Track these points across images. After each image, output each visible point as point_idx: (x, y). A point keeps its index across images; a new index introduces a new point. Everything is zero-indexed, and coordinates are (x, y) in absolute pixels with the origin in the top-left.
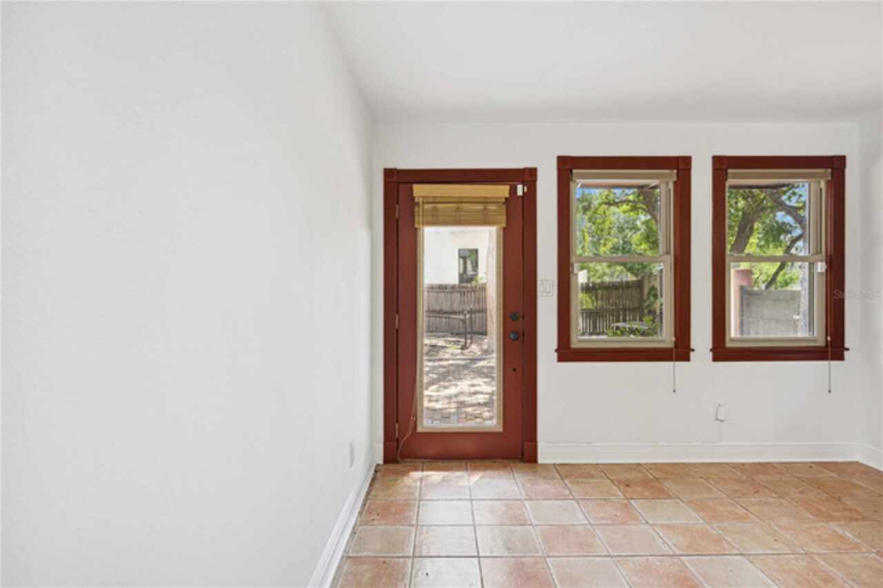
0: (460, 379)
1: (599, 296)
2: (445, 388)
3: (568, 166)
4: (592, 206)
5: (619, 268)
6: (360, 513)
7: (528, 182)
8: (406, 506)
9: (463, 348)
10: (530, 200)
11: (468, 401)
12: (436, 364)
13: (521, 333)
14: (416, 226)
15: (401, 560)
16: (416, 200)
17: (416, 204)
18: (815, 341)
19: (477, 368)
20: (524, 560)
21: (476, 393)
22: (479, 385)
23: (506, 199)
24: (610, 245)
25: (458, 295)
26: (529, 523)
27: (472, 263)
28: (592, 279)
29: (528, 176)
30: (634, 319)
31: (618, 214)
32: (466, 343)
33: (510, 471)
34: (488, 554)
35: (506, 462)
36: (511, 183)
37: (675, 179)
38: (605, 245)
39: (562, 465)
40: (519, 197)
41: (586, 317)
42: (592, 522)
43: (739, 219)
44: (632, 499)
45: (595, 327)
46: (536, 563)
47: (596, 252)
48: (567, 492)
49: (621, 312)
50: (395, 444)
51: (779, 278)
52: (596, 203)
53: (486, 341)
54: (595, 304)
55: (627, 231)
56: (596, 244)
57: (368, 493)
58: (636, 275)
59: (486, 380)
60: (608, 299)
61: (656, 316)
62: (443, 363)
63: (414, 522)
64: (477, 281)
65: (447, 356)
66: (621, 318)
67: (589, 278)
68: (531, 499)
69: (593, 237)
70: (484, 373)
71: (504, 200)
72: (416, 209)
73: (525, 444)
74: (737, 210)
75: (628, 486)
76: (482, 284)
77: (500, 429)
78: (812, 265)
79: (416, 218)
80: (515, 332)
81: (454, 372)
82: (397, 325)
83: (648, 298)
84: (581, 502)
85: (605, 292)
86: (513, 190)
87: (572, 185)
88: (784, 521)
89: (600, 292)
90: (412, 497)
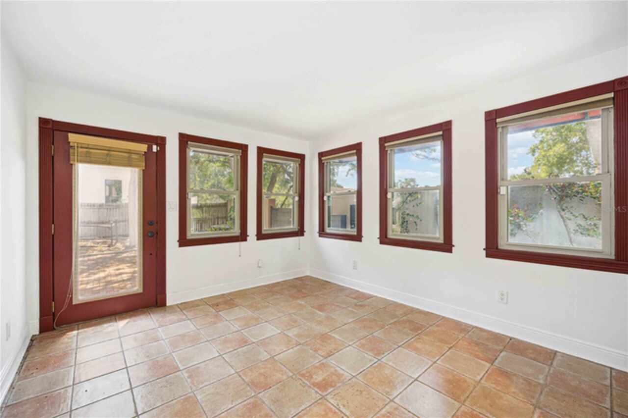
0: (108, 267)
1: (204, 211)
2: (94, 274)
3: (185, 140)
4: (200, 161)
5: (215, 196)
6: (18, 373)
7: (160, 144)
8: (66, 354)
9: (109, 246)
10: (161, 155)
11: (113, 280)
12: (86, 259)
13: (155, 233)
14: (71, 162)
15: (63, 390)
16: (71, 144)
17: (72, 147)
18: (295, 229)
19: (121, 258)
20: (158, 359)
21: (121, 274)
22: (123, 269)
23: (145, 152)
24: (210, 184)
25: (106, 211)
26: (161, 339)
27: (116, 189)
28: (200, 202)
29: (161, 141)
30: (223, 223)
31: (214, 167)
32: (112, 242)
33: (148, 314)
34: (134, 364)
35: (145, 310)
36: (149, 144)
37: (241, 154)
38: (207, 183)
39: (181, 304)
40: (154, 153)
41: (197, 223)
42: (198, 327)
43: (270, 175)
44: (219, 311)
45: (201, 227)
46: (165, 358)
47: (202, 187)
48: (184, 317)
49: (216, 220)
50: (52, 317)
51: (286, 203)
52: (202, 160)
53: (128, 240)
54: (202, 215)
55: (220, 177)
56: (202, 182)
57: (25, 358)
58: (224, 199)
59: (129, 265)
60: (209, 212)
61: (233, 220)
62: (91, 258)
63: (73, 364)
64: (121, 202)
65: (95, 253)
66: (216, 223)
67: (198, 201)
68: (162, 326)
69: (201, 178)
70: (127, 261)
71: (143, 153)
72: (71, 151)
73: (159, 296)
74: (270, 171)
75: (218, 306)
76: (125, 204)
77: (141, 291)
78: (294, 198)
79: (71, 157)
80: (152, 232)
81: (102, 263)
82: (53, 231)
83: (230, 212)
84: (193, 320)
85: (207, 209)
86: (150, 148)
87: (187, 150)
88: (282, 304)
89: (204, 209)
90: (69, 348)
